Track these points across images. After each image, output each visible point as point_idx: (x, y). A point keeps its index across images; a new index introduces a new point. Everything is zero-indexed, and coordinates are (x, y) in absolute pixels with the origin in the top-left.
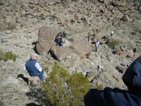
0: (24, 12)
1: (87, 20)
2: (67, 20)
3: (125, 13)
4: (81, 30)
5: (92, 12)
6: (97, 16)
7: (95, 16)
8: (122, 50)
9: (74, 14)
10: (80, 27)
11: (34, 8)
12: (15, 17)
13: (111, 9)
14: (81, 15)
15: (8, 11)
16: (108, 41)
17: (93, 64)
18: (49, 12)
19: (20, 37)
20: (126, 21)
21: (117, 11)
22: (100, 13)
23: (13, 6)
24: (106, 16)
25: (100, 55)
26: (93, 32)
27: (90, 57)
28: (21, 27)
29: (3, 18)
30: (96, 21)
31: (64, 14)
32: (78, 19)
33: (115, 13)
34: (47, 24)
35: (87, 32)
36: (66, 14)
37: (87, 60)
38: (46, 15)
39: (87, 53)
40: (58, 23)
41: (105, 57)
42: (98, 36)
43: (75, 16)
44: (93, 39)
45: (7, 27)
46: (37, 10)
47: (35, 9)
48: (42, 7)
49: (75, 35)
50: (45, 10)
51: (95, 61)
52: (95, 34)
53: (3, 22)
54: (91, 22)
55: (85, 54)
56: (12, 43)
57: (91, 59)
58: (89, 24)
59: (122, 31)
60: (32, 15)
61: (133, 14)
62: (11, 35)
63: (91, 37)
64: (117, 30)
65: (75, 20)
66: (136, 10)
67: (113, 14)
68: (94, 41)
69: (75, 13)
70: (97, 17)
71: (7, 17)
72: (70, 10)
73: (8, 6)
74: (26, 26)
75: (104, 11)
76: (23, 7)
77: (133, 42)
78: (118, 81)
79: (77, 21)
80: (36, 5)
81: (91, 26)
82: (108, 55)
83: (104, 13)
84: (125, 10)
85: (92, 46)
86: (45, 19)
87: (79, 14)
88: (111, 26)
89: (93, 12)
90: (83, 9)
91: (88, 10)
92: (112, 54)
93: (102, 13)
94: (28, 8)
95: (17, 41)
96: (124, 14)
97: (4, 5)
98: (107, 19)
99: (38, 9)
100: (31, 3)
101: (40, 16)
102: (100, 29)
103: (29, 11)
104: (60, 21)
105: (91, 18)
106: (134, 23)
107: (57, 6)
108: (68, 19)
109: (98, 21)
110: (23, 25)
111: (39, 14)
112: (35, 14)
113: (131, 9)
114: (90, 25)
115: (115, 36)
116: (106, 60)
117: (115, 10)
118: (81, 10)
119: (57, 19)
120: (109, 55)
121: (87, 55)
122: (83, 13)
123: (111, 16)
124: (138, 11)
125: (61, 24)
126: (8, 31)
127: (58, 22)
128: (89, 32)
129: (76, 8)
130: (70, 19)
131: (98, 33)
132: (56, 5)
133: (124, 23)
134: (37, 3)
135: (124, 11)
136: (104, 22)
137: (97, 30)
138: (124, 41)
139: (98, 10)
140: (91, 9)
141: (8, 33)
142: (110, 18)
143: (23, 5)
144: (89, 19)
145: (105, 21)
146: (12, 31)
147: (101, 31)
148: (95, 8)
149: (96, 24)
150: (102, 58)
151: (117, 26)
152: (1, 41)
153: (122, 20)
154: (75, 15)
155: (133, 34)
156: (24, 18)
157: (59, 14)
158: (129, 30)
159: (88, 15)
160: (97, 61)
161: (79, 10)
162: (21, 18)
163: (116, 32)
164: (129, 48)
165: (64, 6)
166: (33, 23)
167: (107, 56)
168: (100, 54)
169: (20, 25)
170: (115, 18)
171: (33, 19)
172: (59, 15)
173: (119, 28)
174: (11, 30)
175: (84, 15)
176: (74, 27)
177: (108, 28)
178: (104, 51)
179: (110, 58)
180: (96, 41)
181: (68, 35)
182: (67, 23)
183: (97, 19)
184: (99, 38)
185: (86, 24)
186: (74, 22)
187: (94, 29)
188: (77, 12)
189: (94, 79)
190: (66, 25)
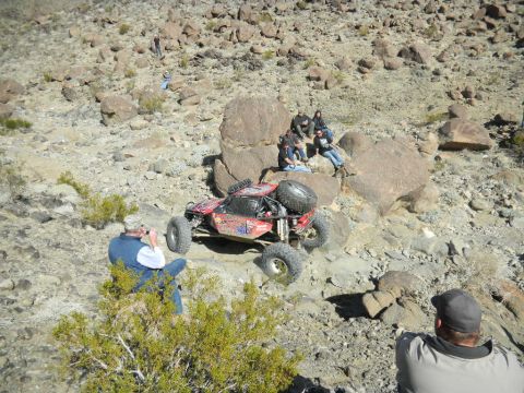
0: (192, 50)
1: (423, 55)
2: (342, 61)
4: (395, 98)
5: (448, 19)
6: (469, 34)
7: (460, 34)
9: (372, 36)
10: (395, 86)
11: (224, 29)
12: (162, 68)
14: (399, 36)
15: (140, 52)
16: (512, 133)
17: (429, 234)
18: (277, 38)
19: (172, 139)
22: (483, 20)
23: (157, 31)
24: (511, 30)
25: (465, 197)
26: (449, 102)
27: (421, 205)
28: (179, 102)
29: (126, 76)
30: (462, 55)
31: (333, 39)
32: (386, 52)
34: (267, 84)
35: (423, 105)
36: (339, 40)
37: (406, 221)
38: (267, 50)
39: (404, 191)
40: (309, 78)
41: (488, 205)
42: (469, 117)
43: (374, 44)
44: (444, 131)
45: (137, 106)
46: (235, 38)
47: (230, 32)
48: (253, 23)
49: (371, 120)
50: (262, 34)
51: (442, 224)
52: (455, 112)
53: (125, 90)
54: (440, 59)
55: (398, 194)
56: (144, 163)
57: (423, 216)
58: (433, 69)
60: (218, 57)
62: (144, 135)
63: (438, 124)
65: (376, 57)
68: (449, 140)
69: (377, 31)
70: (470, 38)
71: (138, 71)
72: (355, 23)
73: (143, 34)
74: (194, 99)
75: (502, 10)
76: (189, 31)
78: (515, 315)
79: (381, 63)
80: (233, 17)
81: (441, 78)
82: (505, 196)
83: (503, 18)
85: (437, 158)
86: (260, 66)
87: (391, 32)
89: (452, 19)
90: (409, 12)
91: (430, 13)
93: (492, 16)
94: (204, 31)
95: (161, 154)
97: (130, 33)
98: (514, 43)
99: (238, 31)
100: (214, 15)
101: (245, 58)
102: (480, 89)
103: (209, 44)
104: (315, 70)
105: (444, 45)
107: (306, 14)
108: (348, 57)
109: (471, 55)
110: (186, 95)
111: (242, 50)
112: (227, 53)
114: (436, 73)
116: (494, 217)
118: (402, 16)
119: (303, 63)
120: (510, 196)
121: (409, 201)
122: (408, 28)
125: (318, 79)
126: (139, 121)
127: (307, 75)
128: (432, 104)
129: (383, 10)
130: (356, 56)
131: (470, 103)
132: (302, 9)
134: (235, 11)
136: (501, 56)
137: (466, 94)
139: (477, 7)
140: (445, 6)
141: (137, 129)
143: (188, 26)
144: (434, 49)
145: (507, 50)
146: (150, 121)
147: (483, 94)
148: (461, 2)
149: (464, 66)
150: (476, 209)
152: (111, 155)
154: (374, 38)
156: (190, 69)
157: (315, 43)
159: (427, 34)
160: (453, 221)
161: (392, 17)
162: (181, 70)
165: (335, 9)
166: (220, 87)
167: (500, 202)
168: (468, 194)
169: (176, 96)
171: (219, 71)
172: (312, 48)
174: (148, 116)
175: (413, 34)
176: (369, 88)
177: (518, 81)
178: (488, 178)
179: (514, 208)
180: (458, 138)
181: (344, 120)
182: (344, 73)
183: (468, 45)
184: (473, 127)
185: (421, 71)
186: (369, 68)
187: (452, 89)
188: (384, 25)
189: (395, 302)
190: (340, 82)
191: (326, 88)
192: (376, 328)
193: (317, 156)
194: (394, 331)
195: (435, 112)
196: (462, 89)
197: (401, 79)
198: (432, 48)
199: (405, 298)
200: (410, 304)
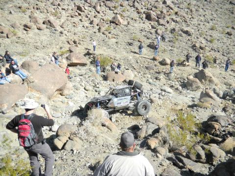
1: (54, 24)
2: (15, 24)
3: (115, 11)
4: (45, 43)
5: (62, 9)
6: (72, 17)
7: (68, 16)
8: (116, 73)
9: (28, 13)
10: (43, 38)
13: (94, 4)
14: (42, 14)
16: (94, 58)
17: (71, 104)
20: (118, 24)
21: (104, 8)
22: (77, 11)
24: (87, 17)
25: (82, 86)
26: (69, 46)
27: (66, 92)
30: (71, 26)
31: (7, 12)
32: (37, 22)
33: (101, 12)
35: (58, 47)
36: (11, 13)
37: (61, 100)
39: (58, 87)
41: (91, 88)
42: (78, 52)
43: (30, 17)
44: (69, 58)
49: (35, 54)
51: (76, 99)
52: (72, 50)
54: (62, 27)
55: (56, 88)
57: (67, 96)
58: (59, 31)
59: (114, 40)
61: (127, 12)
63: (66, 55)
64: (107, 39)
65: (32, 23)
66: (131, 6)
67: (98, 12)
68: (71, 62)
69: (30, 11)
70: (72, 19)
72: (18, 5)
75: (83, 8)
77: (131, 57)
78: (111, 131)
79: (35, 27)
81: (64, 35)
82: (96, 83)
83: (84, 11)
84: (115, 7)
87: (38, 12)
88: (98, 34)
89: (64, 9)
90: (45, 4)
91: (54, 5)
92: (102, 82)
93: (80, 10)
96: (114, 13)
98: (89, 22)
102: (80, 40)
105: (63, 20)
106: (130, 27)
108: (17, 22)
109: (74, 26)
113: (124, 5)
114: (61, 33)
115: (104, 50)
116: (94, 93)
117: (100, 6)
118: (42, 5)
120: (98, 83)
121: (61, 91)
122: (45, 11)
123: (95, 17)
124: (134, 9)
125: (2, 33)
128: (62, 46)
130: (22, 22)
131: (77, 46)
133: (117, 28)
135: (113, 9)
136: (85, 27)
137: (75, 42)
138: (118, 57)
139: (73, 5)
140: (60, 3)
142: (95, 19)
144: (58, 22)
145: (87, 25)
147: (81, 42)
148: (66, 2)
149: (72, 30)
150: (87, 90)
151: (106, 33)
153: (113, 22)
154: (30, 14)
155: (130, 44)
158: (124, 38)
159: (55, 15)
161: (37, 5)
163: (106, 42)
164: (127, 67)
167: (95, 86)
168: (84, 85)
170: (102, 20)
173: (110, 35)
175: (48, 14)
176: (31, 38)
177: (93, 38)
178: (89, 77)
179: (100, 88)
180: (75, 61)
181: (20, 54)
182: (16, 30)
183: (72, 21)
184: (80, 56)
185: (54, 31)
186: (29, 28)
187: (69, 40)
188: (34, 8)
189: (68, 139)
190: (15, 35)
191: (8, 37)
192: (64, 154)
193: (12, 75)
194: (73, 153)
195: (64, 50)
196: (73, 40)
197: (46, 35)
198: (58, 21)
199: (72, 136)
200: (75, 139)
